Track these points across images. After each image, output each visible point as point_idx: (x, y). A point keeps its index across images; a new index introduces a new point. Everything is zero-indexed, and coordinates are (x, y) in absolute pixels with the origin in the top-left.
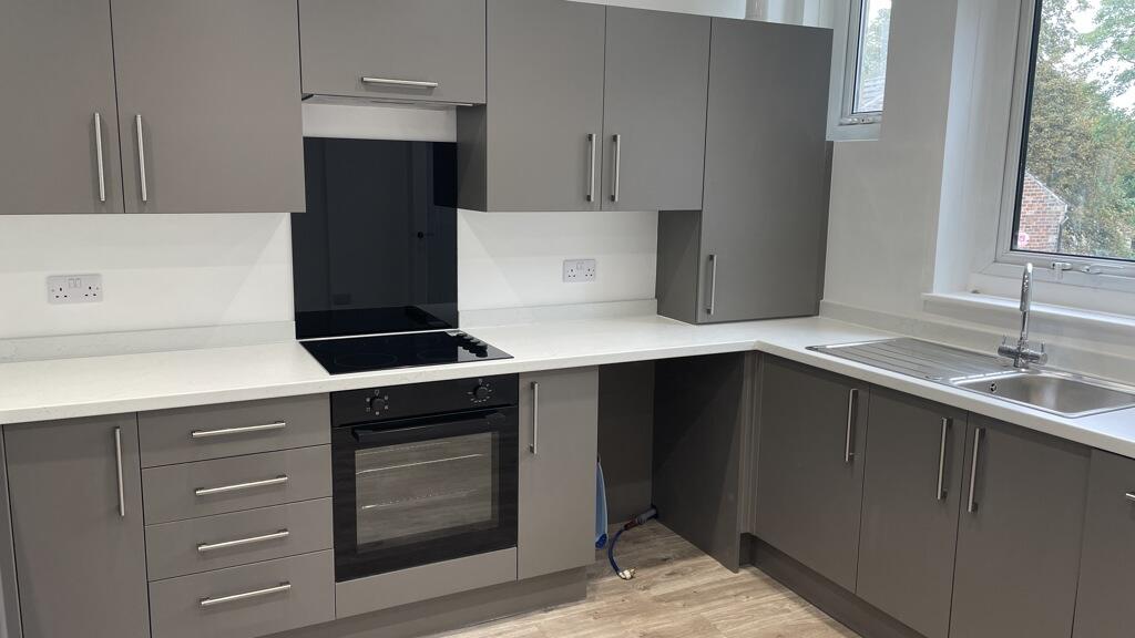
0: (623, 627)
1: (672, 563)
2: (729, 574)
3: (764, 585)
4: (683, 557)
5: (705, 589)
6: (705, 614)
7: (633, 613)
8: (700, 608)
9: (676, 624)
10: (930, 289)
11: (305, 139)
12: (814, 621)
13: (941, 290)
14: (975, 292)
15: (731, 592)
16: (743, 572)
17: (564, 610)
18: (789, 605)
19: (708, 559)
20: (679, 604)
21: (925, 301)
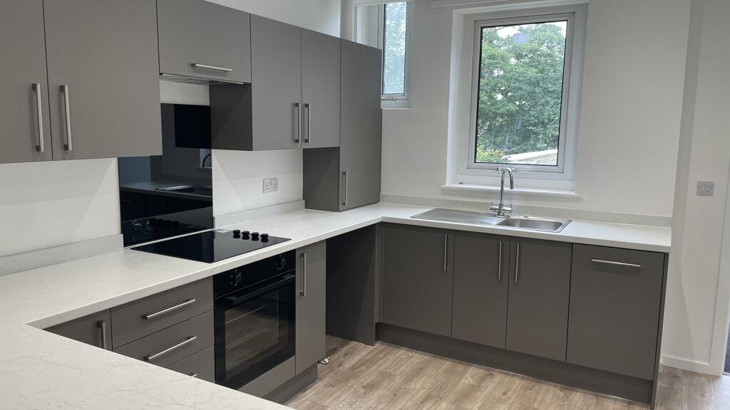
0: (350, 387)
1: (339, 350)
2: (371, 348)
3: (391, 348)
4: (343, 346)
5: (369, 357)
6: (381, 368)
7: (349, 379)
8: (374, 367)
9: (374, 377)
10: (445, 183)
11: (162, 104)
12: (426, 358)
13: (449, 184)
14: (461, 183)
15: (381, 356)
16: (377, 345)
17: (313, 388)
18: (410, 354)
19: (354, 343)
20: (364, 368)
21: (442, 190)
